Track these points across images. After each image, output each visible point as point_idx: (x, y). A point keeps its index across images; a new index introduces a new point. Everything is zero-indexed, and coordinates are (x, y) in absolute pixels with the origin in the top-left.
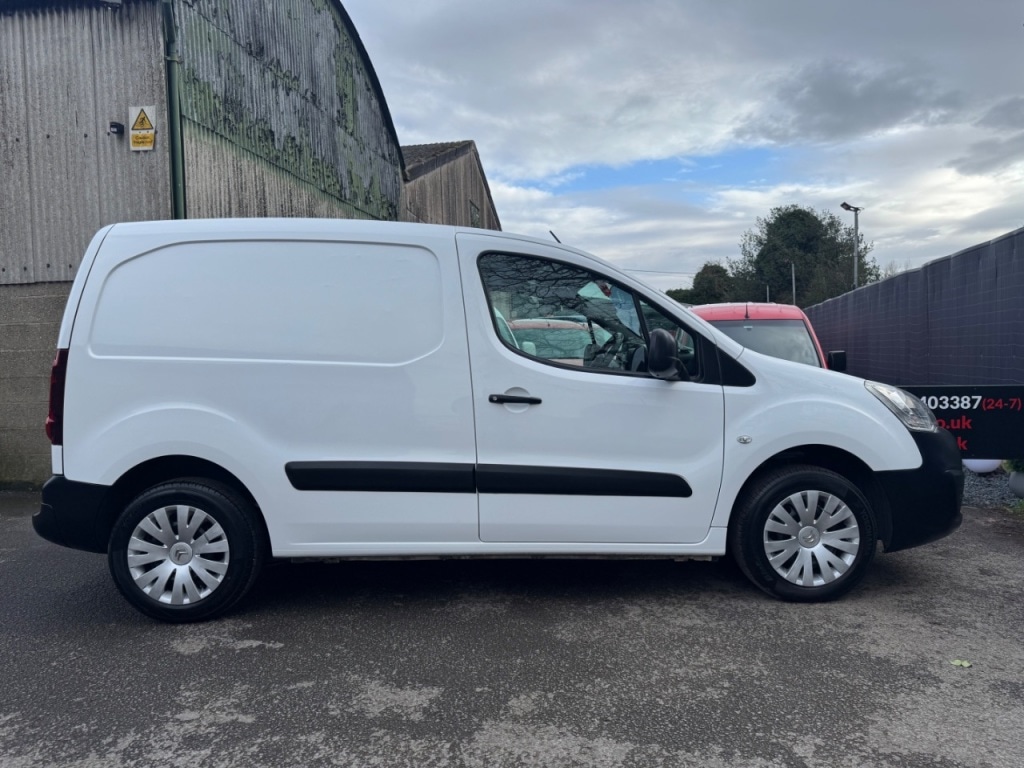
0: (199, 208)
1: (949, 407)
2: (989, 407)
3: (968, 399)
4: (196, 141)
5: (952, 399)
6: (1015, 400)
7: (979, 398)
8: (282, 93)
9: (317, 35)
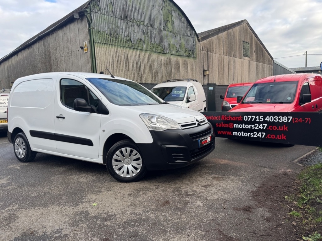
0: (101, 64)
1: (278, 121)
2: (296, 122)
3: (286, 118)
4: (100, 47)
5: (279, 117)
6: (308, 119)
7: (291, 117)
8: (136, 27)
9: (153, 6)
